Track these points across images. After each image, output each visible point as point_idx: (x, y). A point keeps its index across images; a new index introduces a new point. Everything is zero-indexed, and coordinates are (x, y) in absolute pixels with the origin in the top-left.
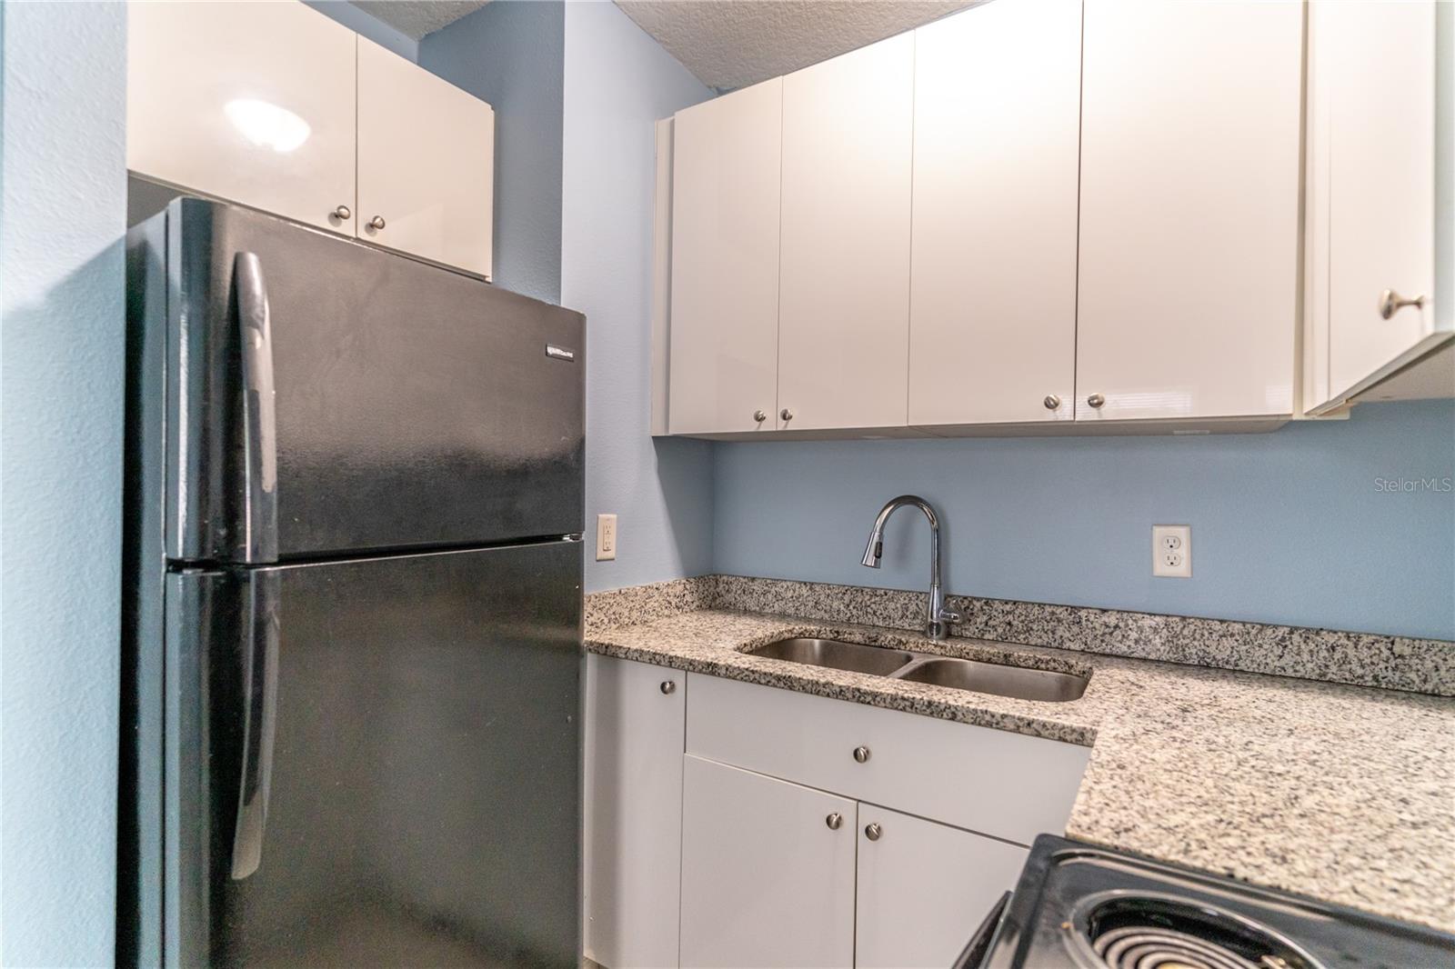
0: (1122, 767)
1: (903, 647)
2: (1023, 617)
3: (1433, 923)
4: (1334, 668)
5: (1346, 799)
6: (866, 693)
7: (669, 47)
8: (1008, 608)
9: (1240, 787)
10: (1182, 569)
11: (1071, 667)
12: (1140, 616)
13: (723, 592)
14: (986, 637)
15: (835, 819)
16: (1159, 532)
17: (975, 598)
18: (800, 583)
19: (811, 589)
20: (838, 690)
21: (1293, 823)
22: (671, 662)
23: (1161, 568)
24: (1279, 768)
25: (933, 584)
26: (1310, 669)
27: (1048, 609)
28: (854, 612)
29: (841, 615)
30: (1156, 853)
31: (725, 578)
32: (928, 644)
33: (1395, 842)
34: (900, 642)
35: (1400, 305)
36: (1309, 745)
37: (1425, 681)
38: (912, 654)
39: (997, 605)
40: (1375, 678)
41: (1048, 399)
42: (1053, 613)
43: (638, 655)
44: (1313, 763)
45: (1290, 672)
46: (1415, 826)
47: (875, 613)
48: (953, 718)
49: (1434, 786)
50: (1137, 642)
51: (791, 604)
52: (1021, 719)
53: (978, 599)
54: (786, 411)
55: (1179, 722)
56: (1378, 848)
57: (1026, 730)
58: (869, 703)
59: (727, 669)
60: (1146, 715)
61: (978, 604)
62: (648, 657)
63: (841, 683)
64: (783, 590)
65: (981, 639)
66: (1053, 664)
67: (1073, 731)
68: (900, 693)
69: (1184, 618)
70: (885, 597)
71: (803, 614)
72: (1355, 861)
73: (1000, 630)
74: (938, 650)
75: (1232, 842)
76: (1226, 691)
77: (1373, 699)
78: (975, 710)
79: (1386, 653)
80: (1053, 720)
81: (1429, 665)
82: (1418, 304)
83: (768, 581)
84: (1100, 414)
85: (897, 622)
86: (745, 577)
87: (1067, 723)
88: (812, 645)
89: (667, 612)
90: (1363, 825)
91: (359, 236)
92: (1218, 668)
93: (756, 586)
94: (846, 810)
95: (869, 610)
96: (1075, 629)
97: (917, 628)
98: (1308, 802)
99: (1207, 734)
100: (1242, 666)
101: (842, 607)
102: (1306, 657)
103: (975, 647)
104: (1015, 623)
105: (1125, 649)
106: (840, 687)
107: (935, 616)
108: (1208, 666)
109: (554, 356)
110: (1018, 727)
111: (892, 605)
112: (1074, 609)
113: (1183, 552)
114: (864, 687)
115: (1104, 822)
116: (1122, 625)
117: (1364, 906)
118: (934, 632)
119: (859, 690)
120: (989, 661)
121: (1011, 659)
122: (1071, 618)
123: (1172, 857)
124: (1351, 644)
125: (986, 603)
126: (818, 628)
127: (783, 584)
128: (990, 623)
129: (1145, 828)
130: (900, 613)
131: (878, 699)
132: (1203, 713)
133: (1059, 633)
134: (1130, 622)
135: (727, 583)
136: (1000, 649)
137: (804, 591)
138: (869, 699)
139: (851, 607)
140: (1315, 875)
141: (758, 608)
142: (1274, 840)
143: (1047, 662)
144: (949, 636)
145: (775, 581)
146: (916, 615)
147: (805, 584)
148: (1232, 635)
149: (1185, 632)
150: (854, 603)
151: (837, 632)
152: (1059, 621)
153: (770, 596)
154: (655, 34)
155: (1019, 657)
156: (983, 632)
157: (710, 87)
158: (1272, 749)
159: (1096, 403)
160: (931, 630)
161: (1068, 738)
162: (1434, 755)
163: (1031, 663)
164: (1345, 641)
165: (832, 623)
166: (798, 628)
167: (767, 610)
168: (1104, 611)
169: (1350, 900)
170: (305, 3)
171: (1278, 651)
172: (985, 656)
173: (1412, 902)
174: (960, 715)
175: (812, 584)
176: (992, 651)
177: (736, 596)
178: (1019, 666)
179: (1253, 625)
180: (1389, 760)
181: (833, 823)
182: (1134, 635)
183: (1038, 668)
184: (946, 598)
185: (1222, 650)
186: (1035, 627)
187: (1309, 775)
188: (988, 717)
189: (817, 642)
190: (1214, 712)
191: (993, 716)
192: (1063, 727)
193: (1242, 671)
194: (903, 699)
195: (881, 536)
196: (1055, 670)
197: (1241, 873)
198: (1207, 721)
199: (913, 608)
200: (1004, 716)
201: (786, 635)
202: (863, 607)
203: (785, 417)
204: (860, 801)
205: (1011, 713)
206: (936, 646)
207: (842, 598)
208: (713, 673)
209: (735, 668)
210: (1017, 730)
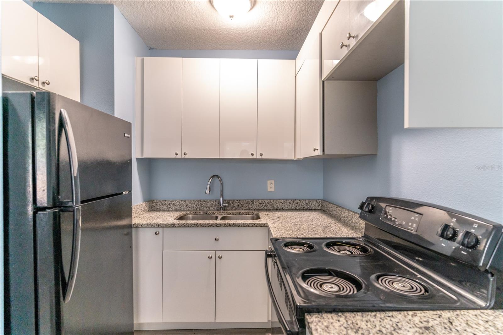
0: (275, 228)
1: (214, 214)
2: (241, 204)
3: (320, 237)
4: (298, 207)
5: (306, 226)
6: (218, 224)
7: (139, 34)
8: (238, 201)
9: (293, 227)
10: (273, 190)
11: (253, 213)
12: (265, 200)
13: (155, 205)
14: (233, 209)
15: (210, 257)
16: (269, 182)
17: (230, 200)
18: (181, 200)
19: (185, 202)
20: (211, 225)
21: (302, 230)
22: (159, 226)
23: (269, 190)
24: (296, 224)
25: (221, 197)
26: (294, 208)
27: (247, 201)
28: (198, 207)
29: (194, 208)
30: (287, 237)
31: (155, 201)
32: (221, 212)
33: (313, 230)
34: (213, 213)
35: (316, 149)
36: (298, 220)
37: (310, 207)
38: (218, 216)
39: (235, 201)
40: (303, 208)
41: (252, 153)
42: (248, 202)
43: (146, 225)
44: (300, 222)
45: (291, 209)
46: (315, 227)
47: (204, 206)
48: (239, 226)
49: (315, 222)
50: (265, 206)
51: (178, 207)
52: (253, 224)
53: (231, 200)
54: (185, 153)
55: (279, 220)
56: (312, 231)
57: (254, 226)
58: (219, 227)
59: (178, 225)
60: (273, 219)
61: (231, 201)
62: (150, 225)
63: (212, 223)
64: (176, 203)
65: (232, 210)
66: (250, 213)
67: (263, 224)
68: (227, 223)
69: (273, 200)
70: (207, 202)
71: (182, 209)
72: (310, 233)
73: (236, 207)
74: (223, 214)
75: (296, 234)
76: (283, 213)
77: (304, 211)
78: (244, 224)
79: (305, 203)
80: (259, 223)
81: (311, 204)
82: (318, 150)
83: (171, 201)
84: (262, 157)
85: (210, 208)
86: (162, 200)
87: (262, 223)
88: (190, 217)
89: (141, 213)
90: (309, 229)
91: (40, 87)
92: (280, 210)
93: (167, 202)
94: (212, 254)
95: (202, 206)
96: (253, 205)
97: (216, 209)
98: (302, 227)
99: (284, 220)
100: (283, 209)
101: (194, 206)
102: (293, 205)
103: (232, 212)
104: (240, 205)
105: (263, 208)
106: (211, 224)
107: (221, 206)
108: (278, 210)
109: (127, 137)
110: (252, 225)
111: (209, 204)
112: (252, 201)
113: (273, 186)
114: (217, 223)
115: (278, 235)
116: (262, 203)
117: (313, 237)
118: (221, 210)
119: (216, 224)
120: (236, 215)
121: (241, 213)
122: (252, 202)
123: (289, 237)
124: (300, 202)
125: (233, 201)
126: (190, 212)
127: (176, 201)
128: (234, 206)
129: (284, 235)
130: (211, 206)
131: (221, 225)
132: (281, 217)
133: (249, 206)
134: (264, 202)
135: (156, 202)
136: (237, 211)
137: (183, 202)
138: (219, 225)
139: (197, 206)
140: (306, 235)
141: (167, 209)
142: (300, 232)
143: (248, 213)
144: (224, 210)
145: (173, 201)
146: (215, 206)
147: (183, 200)
148: (282, 202)
149: (274, 203)
150: (198, 204)
151: (196, 213)
152: (249, 203)
153: (171, 205)
154: (136, 30)
155: (242, 213)
156: (232, 208)
157: (148, 46)
158: (294, 221)
159: (261, 155)
160: (220, 209)
161: (262, 226)
162: (314, 218)
163: (245, 214)
164: (299, 201)
165: (193, 210)
166: (184, 213)
167: (171, 209)
168: (258, 200)
169: (311, 237)
170: (24, 1)
171: (289, 205)
172: (235, 214)
173: (317, 235)
174: (240, 225)
175: (185, 200)
176: (236, 212)
177: (160, 206)
178: (242, 215)
179: (285, 200)
180: (309, 220)
181: (210, 258)
182: (264, 205)
183: (246, 215)
184: (224, 200)
185: (280, 206)
186: (244, 205)
187: (301, 224)
188: (246, 225)
189: (191, 216)
190: (283, 217)
191: (247, 224)
192: (261, 224)
193: (283, 210)
194: (227, 224)
195: (210, 186)
196: (250, 214)
197: (298, 237)
198: (283, 219)
199: (214, 204)
200: (250, 224)
201: (182, 215)
202: (201, 205)
203: (185, 154)
204: (216, 251)
205: (251, 223)
206: (223, 213)
207: (194, 203)
208: (173, 227)
209: (181, 224)
210: (252, 226)
